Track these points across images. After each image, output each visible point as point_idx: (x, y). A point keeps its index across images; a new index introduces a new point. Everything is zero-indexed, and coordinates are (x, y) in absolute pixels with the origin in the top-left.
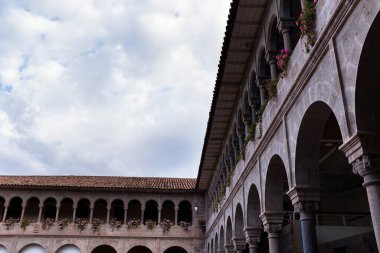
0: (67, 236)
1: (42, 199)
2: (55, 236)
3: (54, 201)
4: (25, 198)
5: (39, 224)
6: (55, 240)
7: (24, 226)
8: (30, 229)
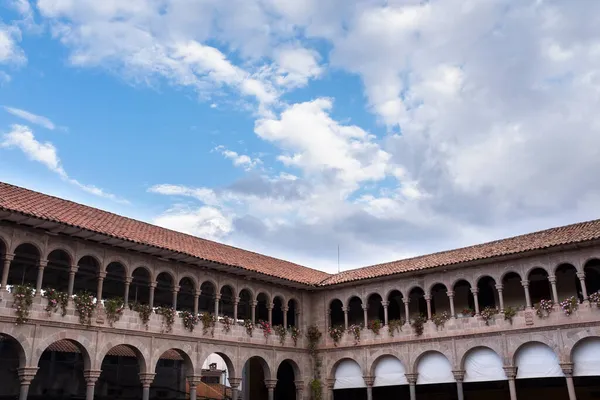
0: (583, 325)
1: (524, 272)
2: (563, 327)
3: (544, 272)
4: (497, 275)
5: (531, 311)
6: (565, 333)
7: (509, 316)
8: (519, 321)
